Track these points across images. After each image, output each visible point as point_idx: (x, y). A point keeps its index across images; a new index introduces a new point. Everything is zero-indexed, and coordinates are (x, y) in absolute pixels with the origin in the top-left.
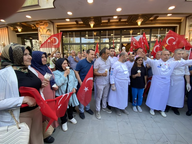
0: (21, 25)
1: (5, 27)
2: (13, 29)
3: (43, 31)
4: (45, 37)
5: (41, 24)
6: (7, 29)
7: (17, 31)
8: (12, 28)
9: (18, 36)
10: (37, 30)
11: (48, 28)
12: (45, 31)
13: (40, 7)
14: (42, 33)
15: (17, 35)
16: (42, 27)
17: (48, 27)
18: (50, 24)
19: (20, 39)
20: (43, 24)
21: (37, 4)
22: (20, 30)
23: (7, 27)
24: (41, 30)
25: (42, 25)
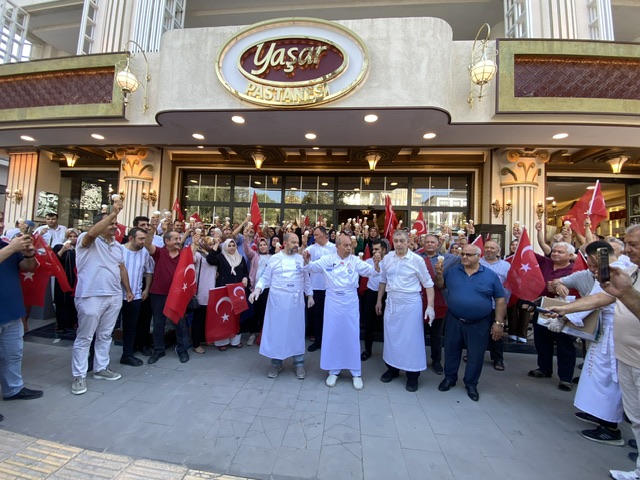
0: (77, 151)
1: (33, 150)
2: (54, 157)
3: (132, 168)
4: (135, 183)
5: (130, 151)
6: (36, 157)
7: (64, 164)
8: (50, 155)
9: (65, 174)
10: (118, 164)
11: (147, 163)
12: (137, 168)
13: (128, 121)
14: (129, 174)
15: (62, 171)
16: (132, 158)
17: (145, 160)
18: (152, 152)
19: (68, 183)
20: (134, 151)
21: (121, 114)
22: (71, 162)
23: (38, 152)
24: (127, 167)
25: (132, 154)
